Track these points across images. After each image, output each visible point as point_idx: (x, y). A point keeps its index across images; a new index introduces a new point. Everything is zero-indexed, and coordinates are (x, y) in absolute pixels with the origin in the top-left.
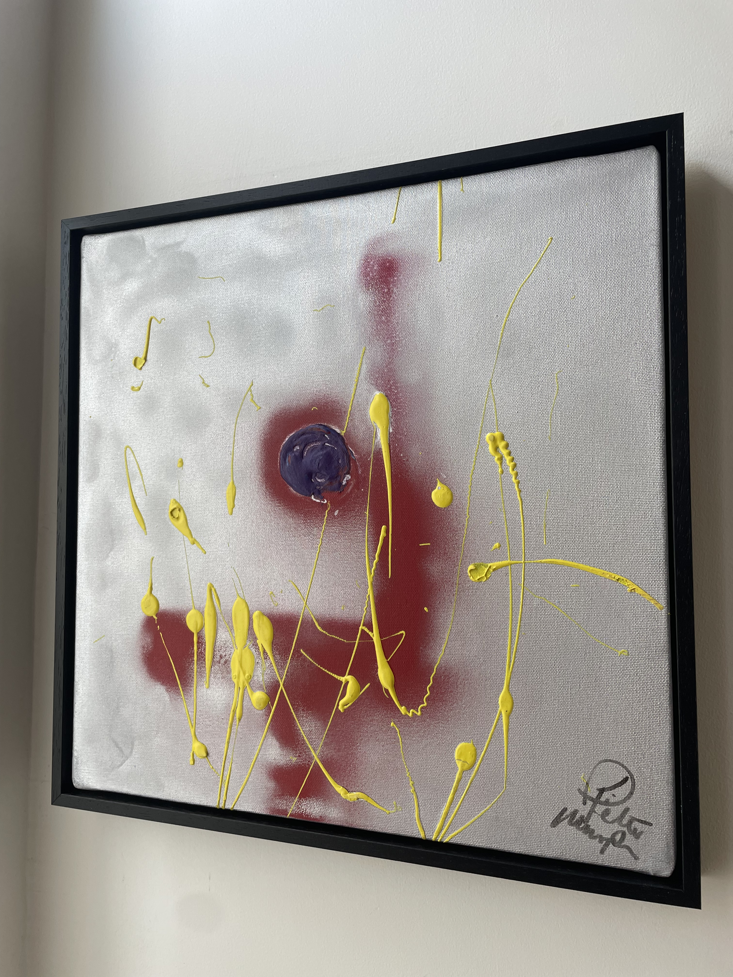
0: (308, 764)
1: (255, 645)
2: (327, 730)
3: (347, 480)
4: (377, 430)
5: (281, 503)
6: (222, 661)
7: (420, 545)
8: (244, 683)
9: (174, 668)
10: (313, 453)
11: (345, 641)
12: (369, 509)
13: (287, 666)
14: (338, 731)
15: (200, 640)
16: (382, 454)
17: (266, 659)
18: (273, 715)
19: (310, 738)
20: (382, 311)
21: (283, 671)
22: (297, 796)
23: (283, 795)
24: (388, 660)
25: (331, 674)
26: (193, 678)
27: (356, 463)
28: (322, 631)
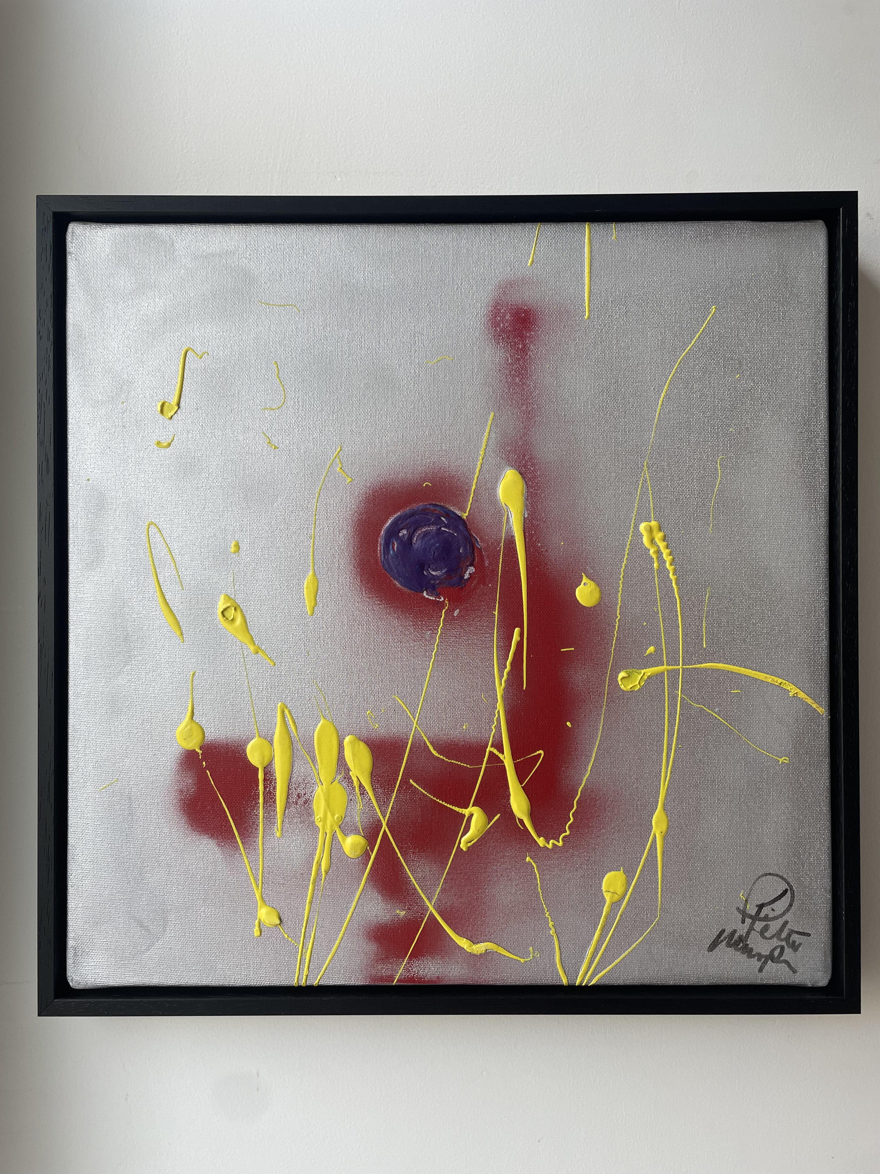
0: (421, 917)
1: (348, 778)
2: (445, 874)
3: (470, 574)
4: (508, 513)
5: (382, 601)
6: (301, 801)
7: (562, 650)
8: (332, 826)
9: (229, 815)
10: (426, 539)
11: (468, 766)
12: (498, 608)
13: (392, 802)
14: (460, 873)
15: (268, 777)
16: (515, 543)
17: (363, 794)
18: (373, 863)
19: (423, 886)
20: (515, 371)
21: (386, 808)
22: (406, 957)
23: (387, 958)
24: (523, 786)
25: (451, 807)
26: (257, 826)
27: (482, 553)
28: (439, 756)
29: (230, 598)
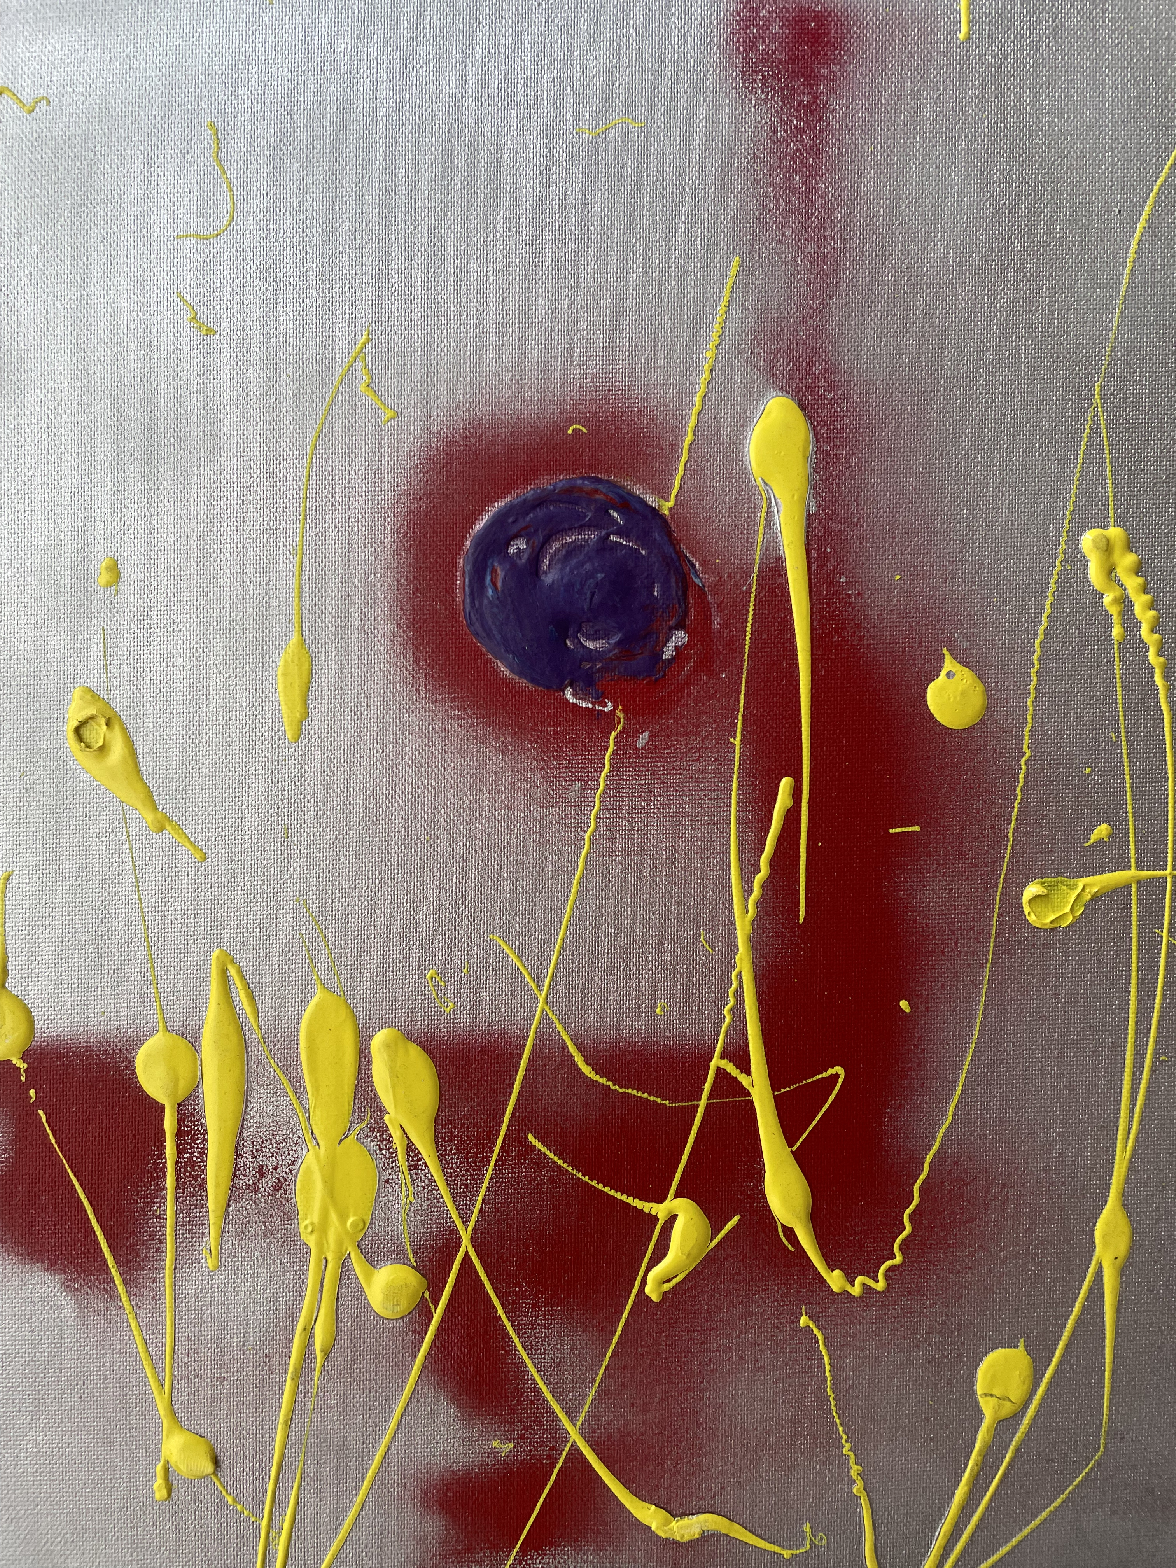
0: (549, 1457)
1: (379, 1131)
2: (608, 1355)
3: (676, 648)
4: (770, 503)
5: (465, 709)
6: (266, 1184)
7: (891, 831)
8: (340, 1243)
9: (91, 1216)
10: (574, 562)
11: (667, 1102)
12: (743, 730)
13: (484, 1186)
14: (642, 1355)
15: (187, 1126)
16: (786, 574)
17: (416, 1167)
18: (439, 1329)
19: (557, 1383)
20: (792, 158)
21: (470, 1200)
22: (514, 1548)
23: (469, 1549)
24: (794, 1149)
25: (624, 1198)
26: (161, 1242)
27: (706, 598)
28: (597, 1078)
29: (95, 697)
